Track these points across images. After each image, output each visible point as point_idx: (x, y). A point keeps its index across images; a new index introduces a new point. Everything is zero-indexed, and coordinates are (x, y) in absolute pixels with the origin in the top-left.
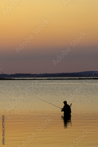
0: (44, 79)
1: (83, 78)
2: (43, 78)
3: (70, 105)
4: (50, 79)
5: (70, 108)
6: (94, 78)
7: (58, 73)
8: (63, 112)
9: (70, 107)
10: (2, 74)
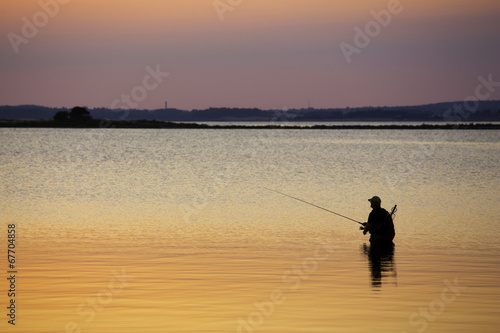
0: (304, 128)
1: (434, 124)
2: (303, 124)
3: (390, 211)
4: (323, 127)
5: (391, 220)
6: (475, 124)
7: (351, 107)
8: (368, 235)
9: (390, 216)
10: (164, 108)
